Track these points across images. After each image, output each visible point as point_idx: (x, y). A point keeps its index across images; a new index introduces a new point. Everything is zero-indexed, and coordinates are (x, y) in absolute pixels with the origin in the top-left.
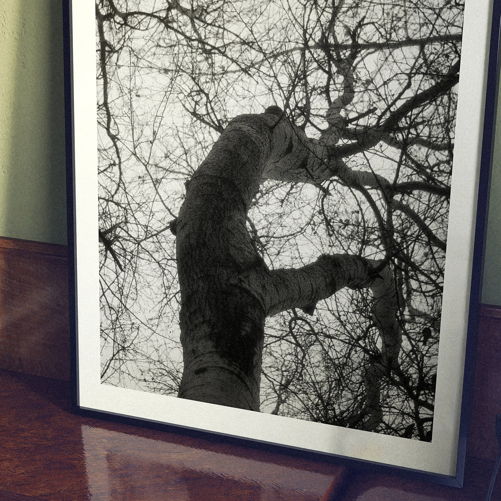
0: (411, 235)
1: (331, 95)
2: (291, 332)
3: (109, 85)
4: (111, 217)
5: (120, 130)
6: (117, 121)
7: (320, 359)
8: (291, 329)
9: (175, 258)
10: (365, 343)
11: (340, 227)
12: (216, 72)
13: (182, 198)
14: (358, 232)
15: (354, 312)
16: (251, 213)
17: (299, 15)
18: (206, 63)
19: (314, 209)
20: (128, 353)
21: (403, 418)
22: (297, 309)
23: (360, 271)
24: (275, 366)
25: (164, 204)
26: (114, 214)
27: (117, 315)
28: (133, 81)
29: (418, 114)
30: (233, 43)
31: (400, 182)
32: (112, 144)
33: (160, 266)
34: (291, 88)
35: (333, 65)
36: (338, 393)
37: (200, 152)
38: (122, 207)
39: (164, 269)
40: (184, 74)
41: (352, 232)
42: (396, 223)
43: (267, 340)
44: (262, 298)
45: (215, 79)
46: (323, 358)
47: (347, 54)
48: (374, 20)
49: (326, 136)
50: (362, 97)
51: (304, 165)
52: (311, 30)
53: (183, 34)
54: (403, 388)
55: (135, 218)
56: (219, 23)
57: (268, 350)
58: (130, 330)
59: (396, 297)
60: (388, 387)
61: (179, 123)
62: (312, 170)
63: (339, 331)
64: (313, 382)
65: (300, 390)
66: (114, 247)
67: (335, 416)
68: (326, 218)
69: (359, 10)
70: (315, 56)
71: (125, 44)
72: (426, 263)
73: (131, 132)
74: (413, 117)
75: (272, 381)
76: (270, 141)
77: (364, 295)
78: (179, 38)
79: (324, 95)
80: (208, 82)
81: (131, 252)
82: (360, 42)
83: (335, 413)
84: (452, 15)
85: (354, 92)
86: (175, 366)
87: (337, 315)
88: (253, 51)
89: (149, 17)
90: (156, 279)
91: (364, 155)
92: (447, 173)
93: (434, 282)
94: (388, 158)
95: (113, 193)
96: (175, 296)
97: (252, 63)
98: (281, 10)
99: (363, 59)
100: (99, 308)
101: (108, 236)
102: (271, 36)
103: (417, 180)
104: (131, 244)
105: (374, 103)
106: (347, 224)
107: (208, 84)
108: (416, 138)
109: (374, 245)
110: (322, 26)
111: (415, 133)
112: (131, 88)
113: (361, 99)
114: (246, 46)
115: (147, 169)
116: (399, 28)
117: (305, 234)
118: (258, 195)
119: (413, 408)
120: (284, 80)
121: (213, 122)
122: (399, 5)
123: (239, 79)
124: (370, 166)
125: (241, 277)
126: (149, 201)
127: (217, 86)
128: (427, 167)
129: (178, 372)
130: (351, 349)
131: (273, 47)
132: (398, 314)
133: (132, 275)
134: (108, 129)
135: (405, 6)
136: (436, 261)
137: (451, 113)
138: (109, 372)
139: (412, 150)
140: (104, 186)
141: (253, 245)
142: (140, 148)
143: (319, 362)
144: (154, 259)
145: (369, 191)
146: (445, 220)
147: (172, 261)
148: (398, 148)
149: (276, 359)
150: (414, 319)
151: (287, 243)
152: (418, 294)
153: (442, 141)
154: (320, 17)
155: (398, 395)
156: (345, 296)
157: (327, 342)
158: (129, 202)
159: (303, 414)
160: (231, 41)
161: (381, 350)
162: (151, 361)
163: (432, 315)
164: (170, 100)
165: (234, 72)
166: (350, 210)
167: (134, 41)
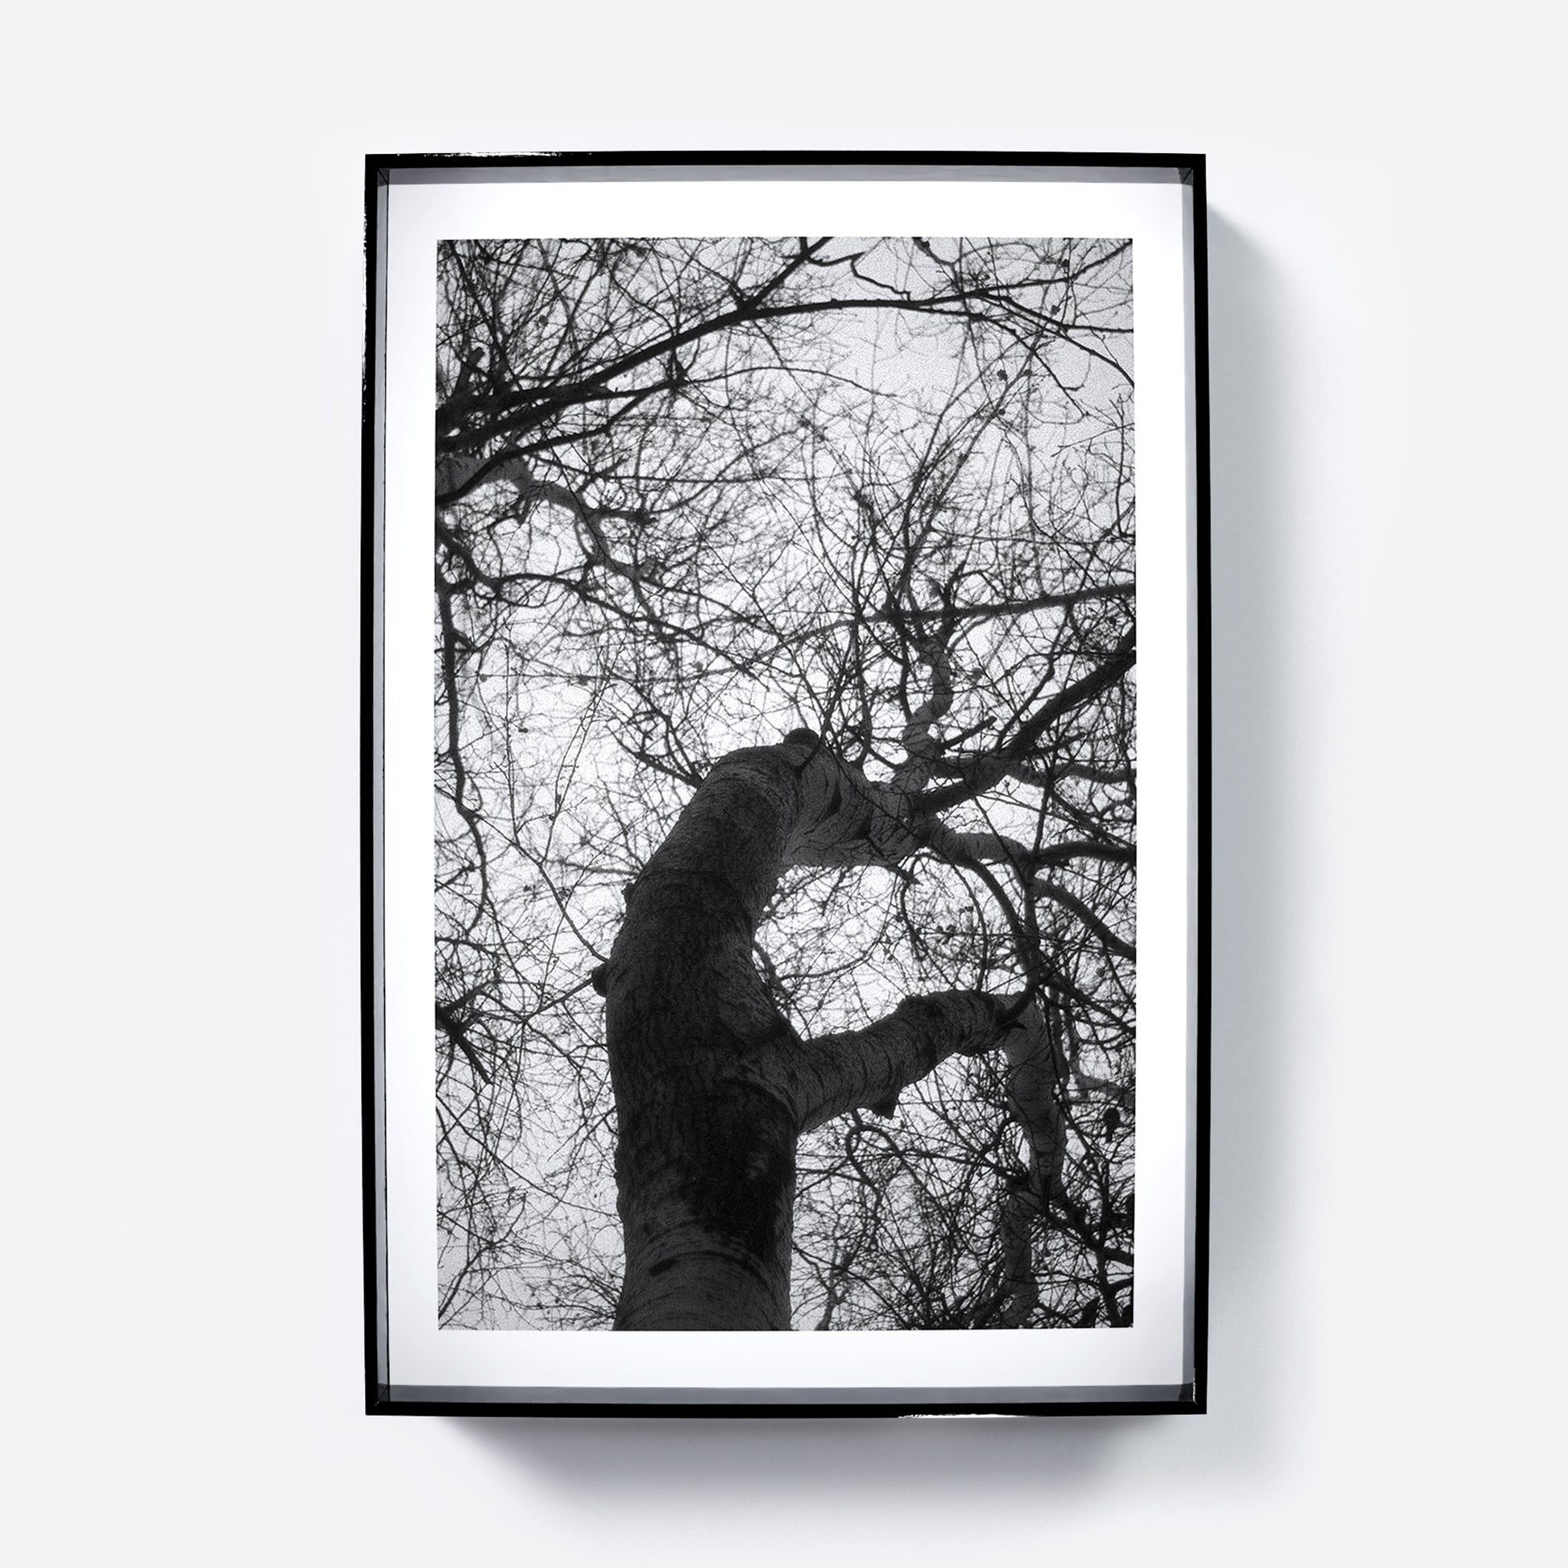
0: (1072, 940)
1: (909, 701)
2: (850, 1157)
3: (461, 715)
4: (463, 974)
5: (484, 800)
6: (478, 782)
7: (911, 1202)
8: (850, 1150)
9: (604, 1041)
10: (997, 1156)
11: (938, 941)
12: (685, 675)
13: (618, 921)
14: (973, 946)
15: (973, 1100)
16: (762, 934)
17: (843, 564)
18: (665, 660)
19: (887, 912)
20: (500, 1254)
21: (1078, 1290)
22: (861, 1111)
23: (980, 1019)
24: (821, 1230)
25: (580, 937)
26: (471, 969)
27: (477, 1177)
28: (512, 704)
29: (1070, 723)
30: (718, 619)
31: (1046, 846)
32: (466, 827)
33: (572, 1062)
34: (833, 694)
35: (911, 648)
36: (949, 1263)
37: (654, 828)
38: (487, 953)
39: (581, 1067)
40: (620, 682)
41: (962, 948)
42: (1043, 920)
43: (802, 1181)
44: (789, 1099)
45: (683, 687)
46: (917, 1200)
47: (936, 627)
48: (982, 567)
49: (904, 775)
50: (967, 700)
51: (864, 833)
52: (867, 589)
53: (616, 609)
54: (1073, 1232)
55: (517, 972)
56: (689, 586)
57: (805, 1201)
58: (506, 1205)
59: (1050, 1059)
60: (1046, 1235)
61: (610, 773)
62: (880, 840)
63: (945, 1141)
64: (899, 1251)
65: (872, 1271)
66: (469, 1036)
67: (946, 1311)
68: (910, 927)
69: (954, 551)
70: (877, 633)
71: (497, 635)
72: (1102, 988)
73: (508, 801)
74: (1061, 729)
75: (815, 1264)
76: (797, 794)
77: (991, 1064)
78: (608, 616)
79: (897, 702)
80: (670, 694)
81: (508, 1042)
82: (959, 604)
83: (944, 1304)
84: (1115, 552)
85: (953, 693)
86: (607, 1265)
87: (940, 1109)
88: (757, 632)
89: (548, 583)
90: (562, 1090)
91: (978, 804)
92: (1129, 821)
93: (1119, 1022)
94: (1021, 804)
95: (468, 925)
96: (604, 1119)
97: (756, 654)
98: (810, 557)
99: (965, 635)
100: (435, 1167)
101: (458, 1013)
102: (792, 604)
103: (1075, 840)
104: (506, 1024)
105: (990, 709)
106: (951, 933)
107: (670, 699)
108: (1068, 765)
109: (1004, 967)
110: (887, 581)
111: (1067, 756)
112: (509, 717)
113: (966, 705)
114: (744, 625)
115: (542, 871)
116: (1027, 578)
117: (870, 961)
118: (775, 899)
119: (1094, 1267)
120: (820, 681)
121: (681, 768)
122: (1023, 540)
123: (732, 683)
124: (988, 822)
125: (744, 1062)
126: (546, 933)
127: (686, 700)
128: (1092, 815)
129: (612, 1276)
130: (972, 1172)
131: (796, 623)
132: (1057, 1091)
133: (509, 1088)
134: (458, 799)
135: (1034, 541)
136: (1119, 983)
137: (1127, 717)
138: (458, 1301)
139: (1064, 787)
140: (448, 912)
141: (766, 995)
142: (529, 831)
143: (910, 1207)
144: (559, 1050)
145: (989, 868)
146: (1131, 905)
147: (598, 1049)
148: (1038, 785)
149: (822, 1216)
150: (1086, 1095)
151: (837, 984)
152: (1092, 1047)
153: (1114, 767)
154: (882, 566)
155: (1065, 1246)
156: (954, 1072)
157: (924, 1167)
158: (502, 940)
159: (880, 1318)
160: (714, 617)
161: (1028, 1165)
162: (553, 1262)
163: (1118, 1083)
164: (592, 734)
165: (722, 672)
166: (955, 907)
167: (516, 628)
